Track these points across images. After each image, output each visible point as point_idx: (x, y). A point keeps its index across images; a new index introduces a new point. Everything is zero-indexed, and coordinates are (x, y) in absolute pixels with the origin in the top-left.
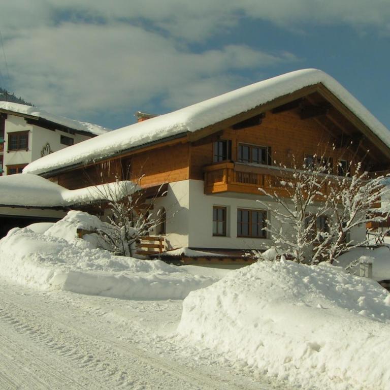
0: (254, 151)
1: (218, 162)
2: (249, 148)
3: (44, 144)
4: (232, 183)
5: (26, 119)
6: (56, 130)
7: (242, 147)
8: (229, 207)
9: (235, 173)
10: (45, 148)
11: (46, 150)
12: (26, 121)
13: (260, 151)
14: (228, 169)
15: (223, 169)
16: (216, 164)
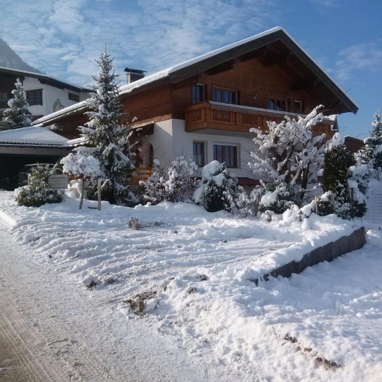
0: (226, 94)
1: (196, 104)
2: (222, 91)
3: (55, 100)
4: (210, 121)
5: (39, 80)
6: (65, 89)
7: (216, 90)
8: (206, 142)
9: (212, 112)
10: (56, 103)
11: (58, 105)
12: (39, 82)
13: (231, 94)
14: (205, 108)
15: (201, 109)
16: (194, 104)
